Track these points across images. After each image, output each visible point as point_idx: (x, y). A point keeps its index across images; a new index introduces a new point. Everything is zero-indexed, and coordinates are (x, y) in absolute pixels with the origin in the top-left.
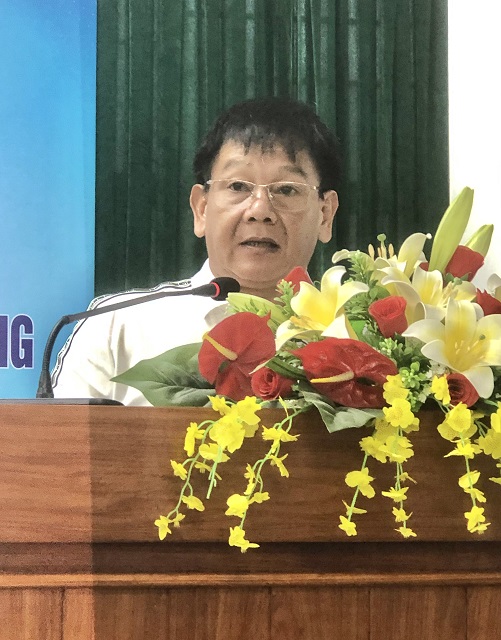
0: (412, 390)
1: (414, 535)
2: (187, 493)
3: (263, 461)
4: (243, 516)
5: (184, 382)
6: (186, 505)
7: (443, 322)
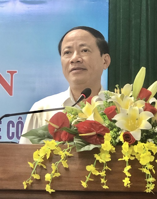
0: (113, 138)
1: (108, 188)
2: (34, 173)
3: (58, 162)
4: (50, 181)
5: (46, 136)
6: (33, 177)
7: (127, 114)
